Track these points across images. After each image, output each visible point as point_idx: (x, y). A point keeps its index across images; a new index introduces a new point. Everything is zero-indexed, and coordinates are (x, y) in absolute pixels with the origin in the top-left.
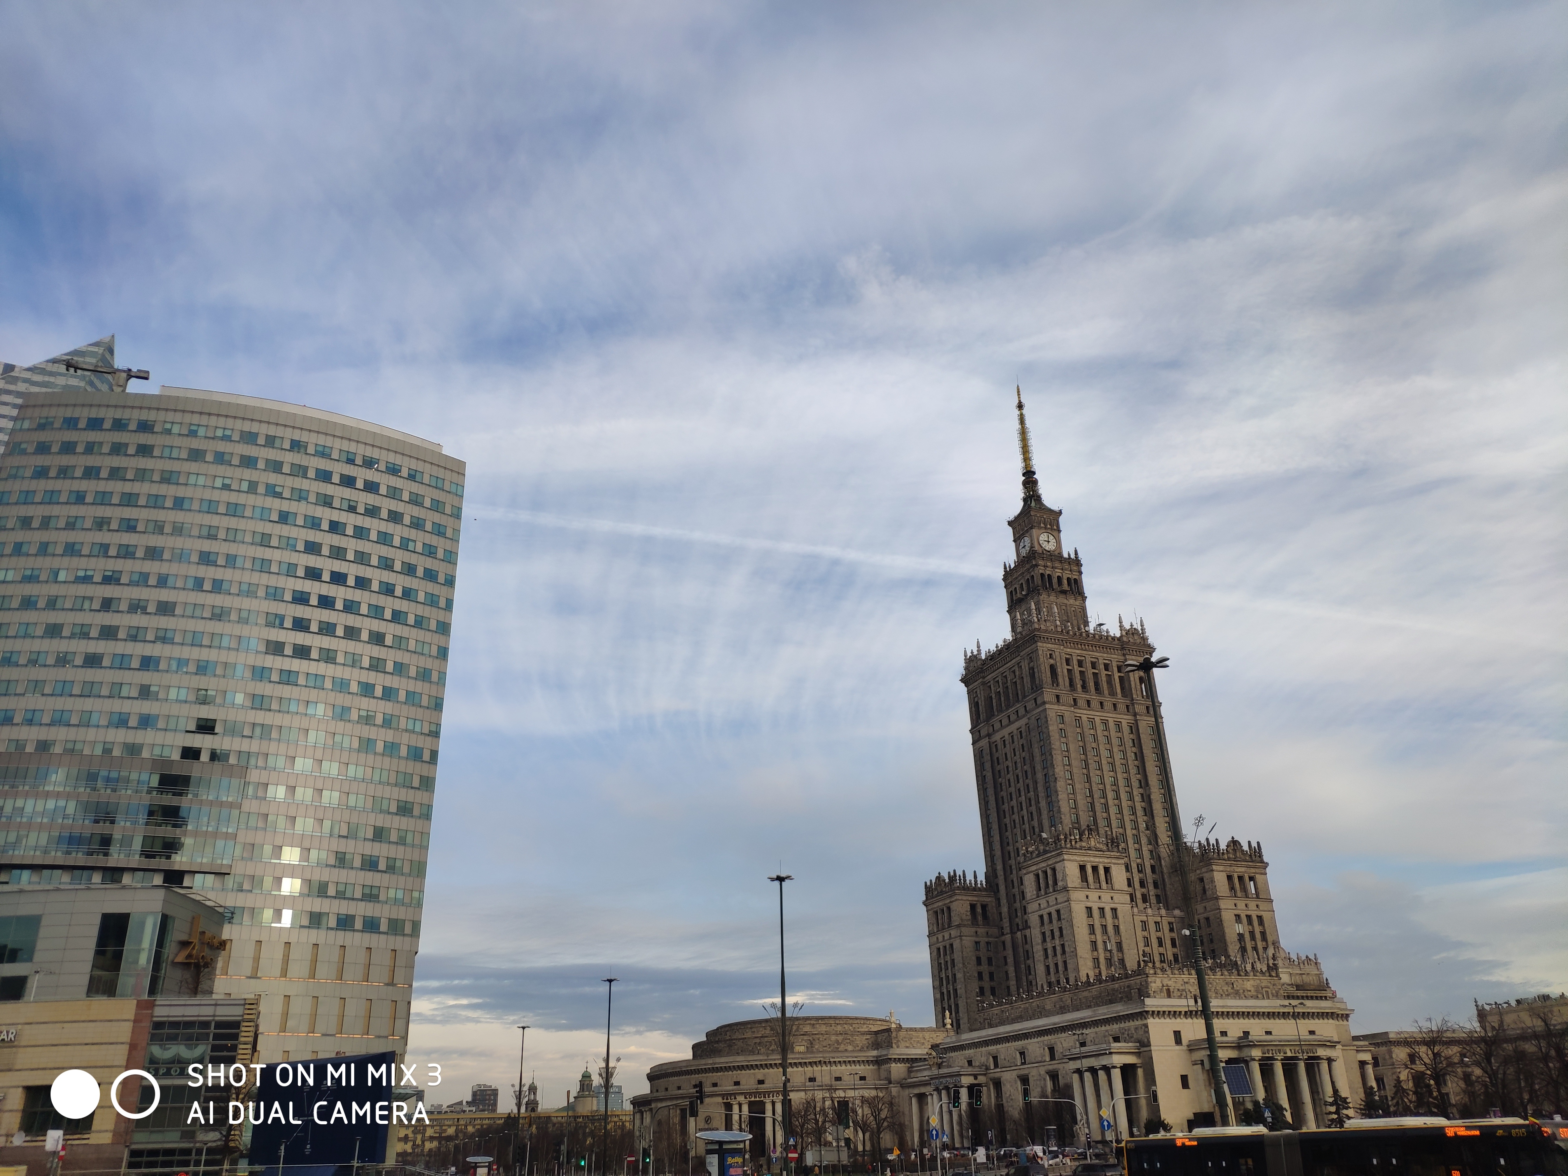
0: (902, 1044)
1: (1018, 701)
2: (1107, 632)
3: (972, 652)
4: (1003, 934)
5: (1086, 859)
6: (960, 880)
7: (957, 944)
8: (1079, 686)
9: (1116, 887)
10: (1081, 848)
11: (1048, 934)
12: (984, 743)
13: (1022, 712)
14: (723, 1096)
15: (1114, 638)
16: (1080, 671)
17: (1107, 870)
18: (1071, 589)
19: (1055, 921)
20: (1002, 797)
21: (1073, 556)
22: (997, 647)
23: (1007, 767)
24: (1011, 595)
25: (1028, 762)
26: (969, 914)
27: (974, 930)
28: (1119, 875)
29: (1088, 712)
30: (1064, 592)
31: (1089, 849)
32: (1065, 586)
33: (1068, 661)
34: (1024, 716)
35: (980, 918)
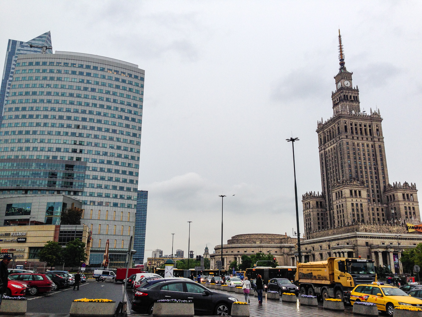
0: (289, 242)
1: (334, 138)
2: (366, 114)
3: (320, 122)
4: (327, 211)
5: (352, 188)
6: (313, 194)
7: (312, 214)
8: (355, 132)
9: (363, 197)
10: (351, 185)
11: (339, 211)
12: (323, 151)
13: (335, 141)
14: (234, 255)
15: (368, 116)
16: (355, 128)
17: (360, 192)
18: (354, 99)
19: (341, 208)
20: (328, 169)
21: (356, 88)
22: (328, 120)
23: (330, 159)
24: (334, 102)
25: (336, 157)
26: (316, 204)
27: (317, 209)
28: (364, 193)
29: (357, 141)
30: (352, 101)
31: (354, 185)
32: (353, 99)
33: (351, 124)
34: (335, 143)
35: (319, 206)
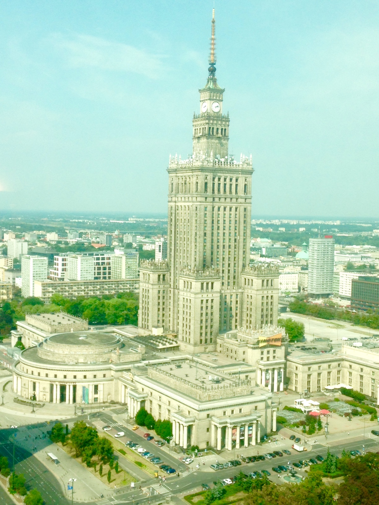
1: (189, 194)
4: (170, 288)
5: (204, 281)
7: (151, 291)
8: (216, 191)
9: (215, 290)
10: (203, 276)
11: (185, 306)
12: (173, 204)
13: (190, 199)
14: (50, 381)
15: (236, 166)
16: (218, 183)
17: (212, 284)
19: (188, 303)
21: (226, 116)
25: (190, 222)
26: (157, 279)
27: (158, 286)
28: (217, 286)
29: (219, 204)
30: (218, 138)
31: (207, 276)
32: (220, 134)
33: (213, 180)
34: (191, 202)
35: (161, 280)
